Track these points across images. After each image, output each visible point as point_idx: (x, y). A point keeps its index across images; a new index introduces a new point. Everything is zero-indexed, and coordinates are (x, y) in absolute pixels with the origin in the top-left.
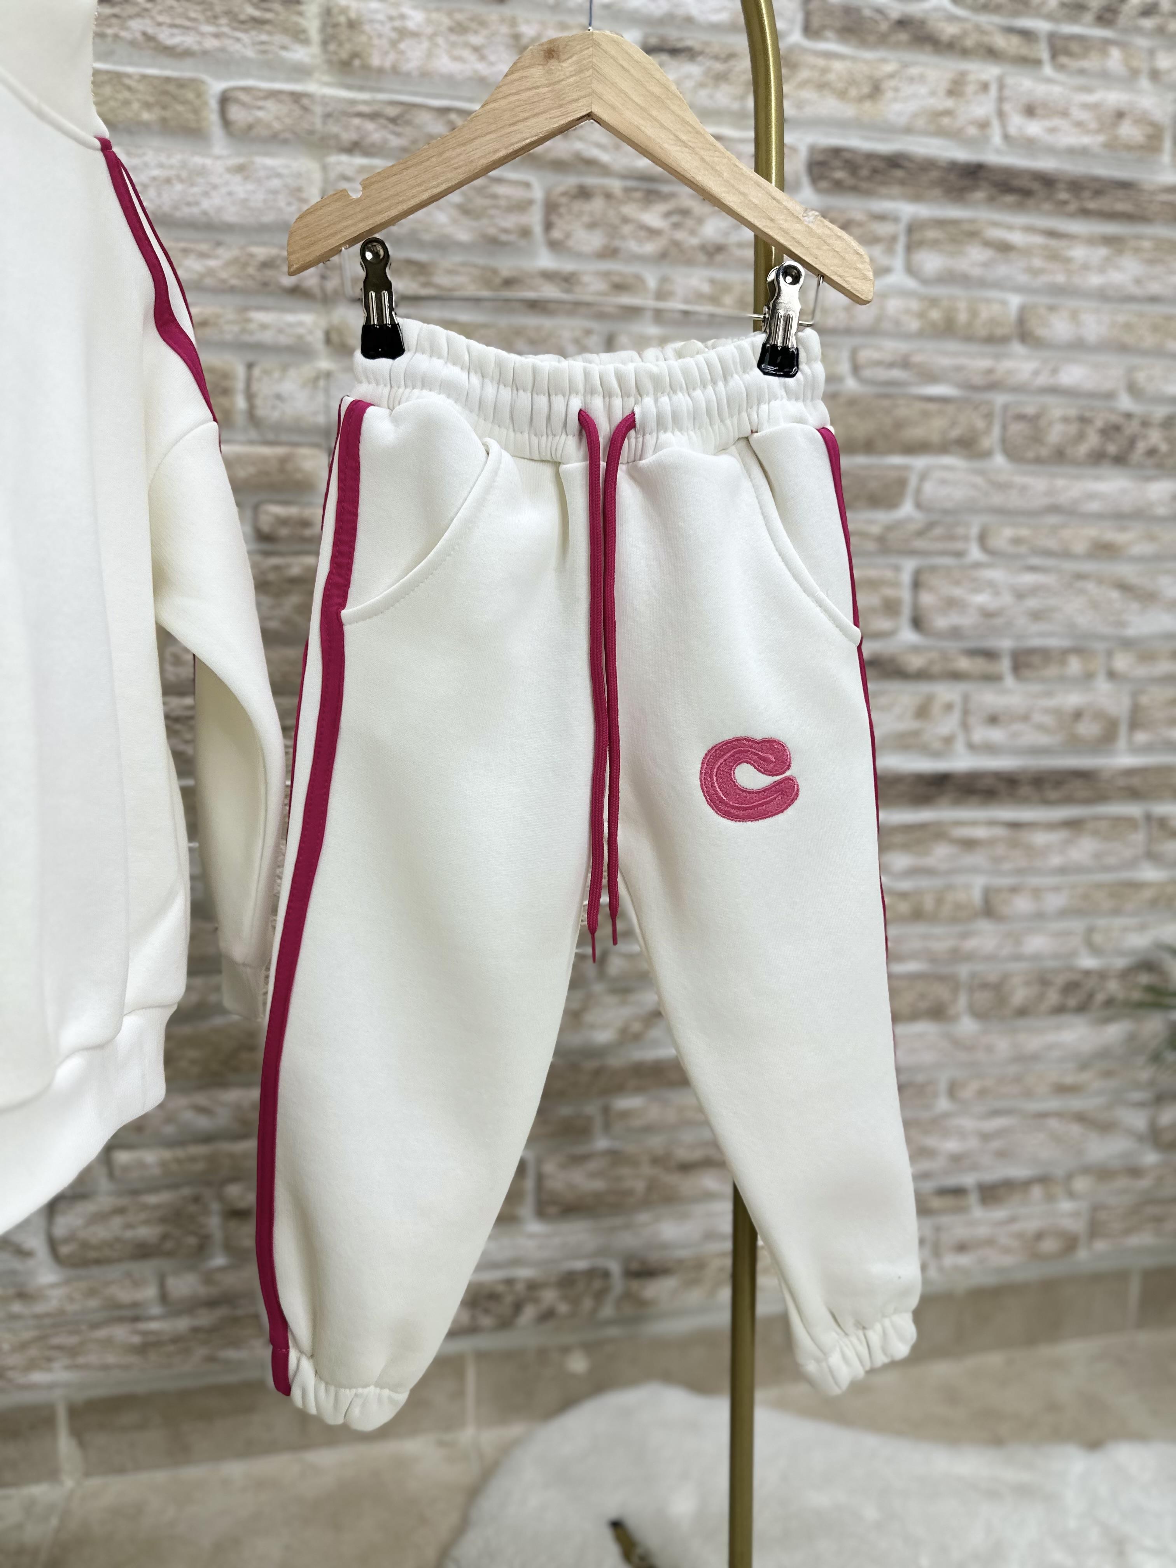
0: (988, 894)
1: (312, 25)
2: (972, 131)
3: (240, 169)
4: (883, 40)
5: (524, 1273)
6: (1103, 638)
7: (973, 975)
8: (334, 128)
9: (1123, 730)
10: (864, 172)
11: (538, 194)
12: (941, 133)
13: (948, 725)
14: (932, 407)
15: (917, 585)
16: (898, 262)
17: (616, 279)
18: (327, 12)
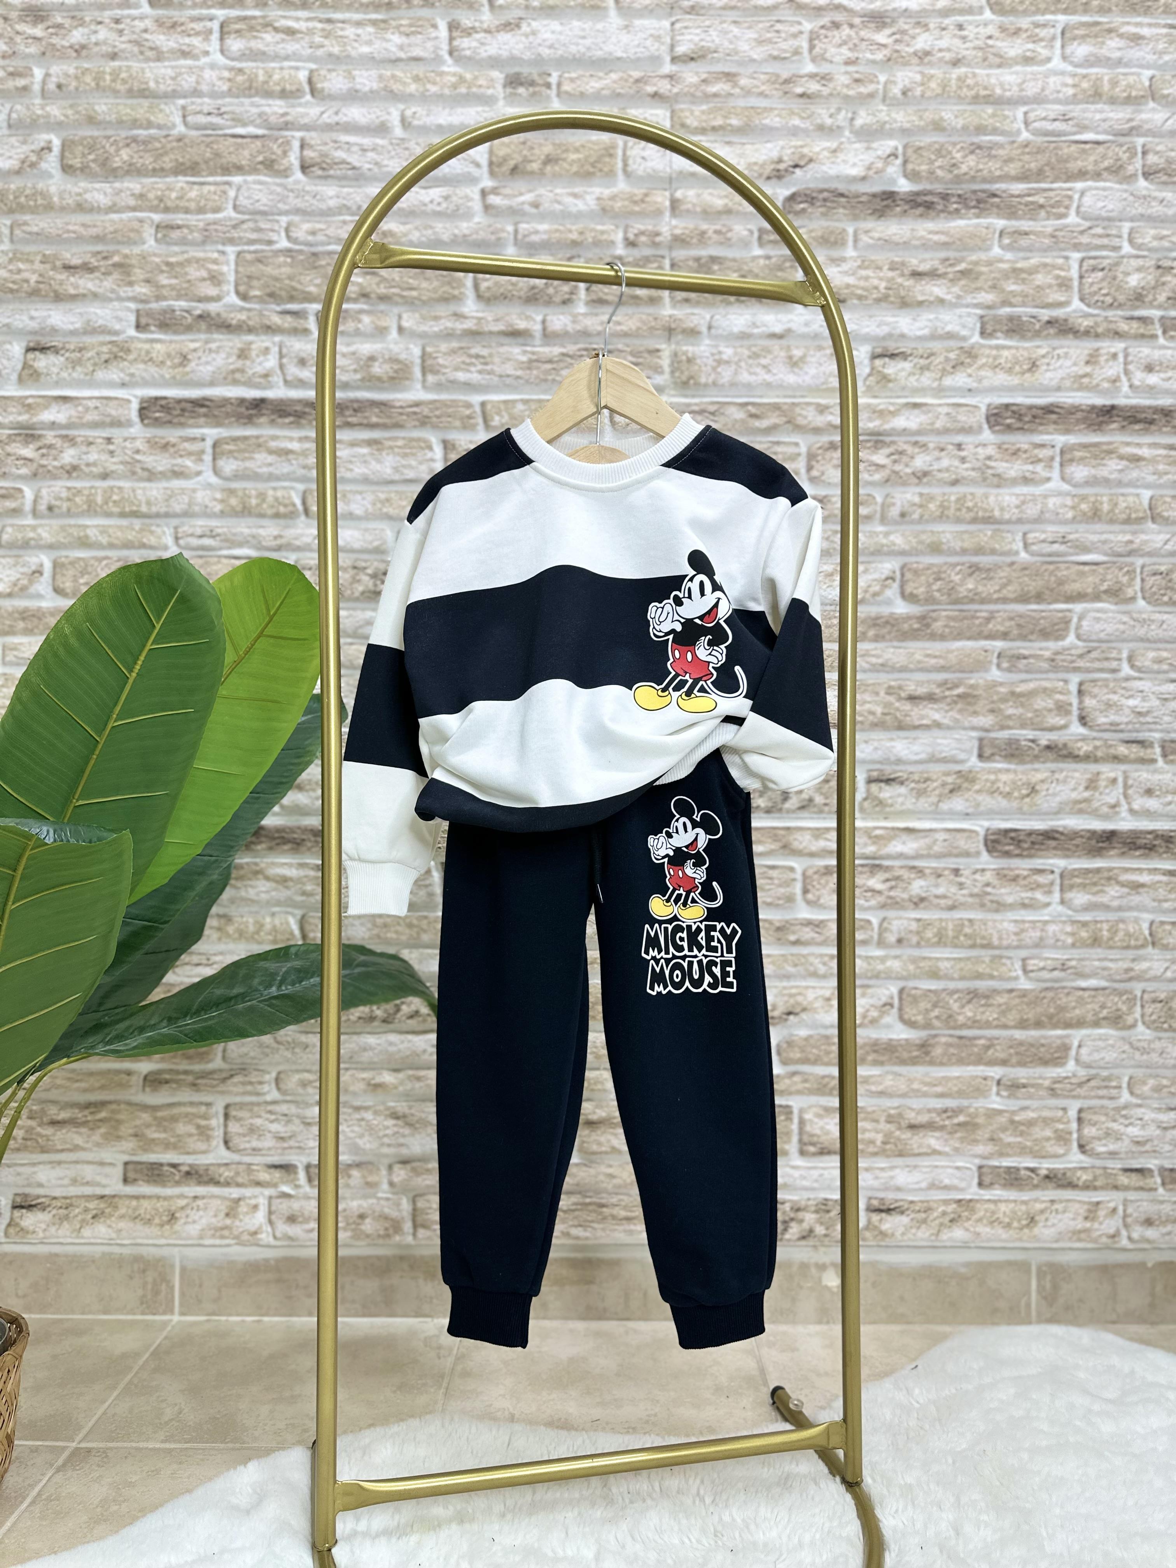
0: (1153, 926)
1: (665, 362)
2: (1106, 385)
4: (1037, 334)
7: (1145, 992)
10: (1027, 419)
11: (803, 449)
12: (1081, 388)
13: (1114, 795)
14: (1087, 568)
15: (1080, 692)
16: (1056, 474)
18: (675, 354)
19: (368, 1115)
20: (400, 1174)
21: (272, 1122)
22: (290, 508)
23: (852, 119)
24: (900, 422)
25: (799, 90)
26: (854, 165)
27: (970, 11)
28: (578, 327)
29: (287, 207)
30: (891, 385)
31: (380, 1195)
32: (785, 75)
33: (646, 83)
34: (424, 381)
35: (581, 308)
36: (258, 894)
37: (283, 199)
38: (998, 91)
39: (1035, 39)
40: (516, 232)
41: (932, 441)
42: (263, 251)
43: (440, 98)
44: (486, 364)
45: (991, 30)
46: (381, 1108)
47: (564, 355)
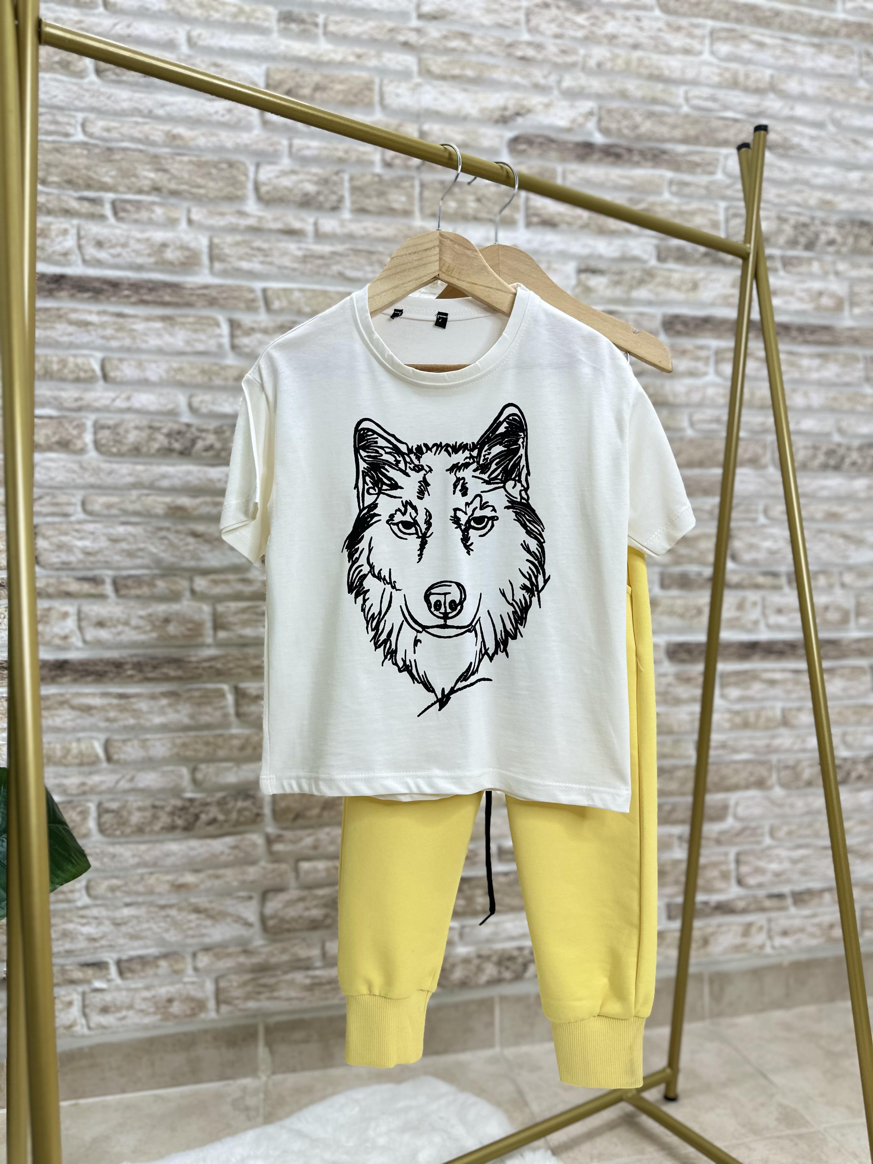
0: (784, 712)
4: (697, 262)
6: (837, 565)
7: (779, 761)
9: (852, 617)
10: (692, 325)
16: (711, 369)
19: (173, 912)
20: (204, 960)
21: (84, 925)
22: (90, 374)
23: (559, 82)
25: (519, 53)
26: (562, 118)
27: (645, 8)
28: (346, 230)
29: (81, 105)
30: (592, 295)
31: (186, 979)
32: (508, 40)
33: (399, 33)
34: (211, 268)
35: (346, 215)
36: (64, 722)
37: (79, 97)
38: (666, 72)
39: (691, 35)
40: (291, 146)
42: (59, 142)
43: (221, 24)
44: (266, 256)
45: (661, 24)
46: (184, 904)
47: (334, 253)
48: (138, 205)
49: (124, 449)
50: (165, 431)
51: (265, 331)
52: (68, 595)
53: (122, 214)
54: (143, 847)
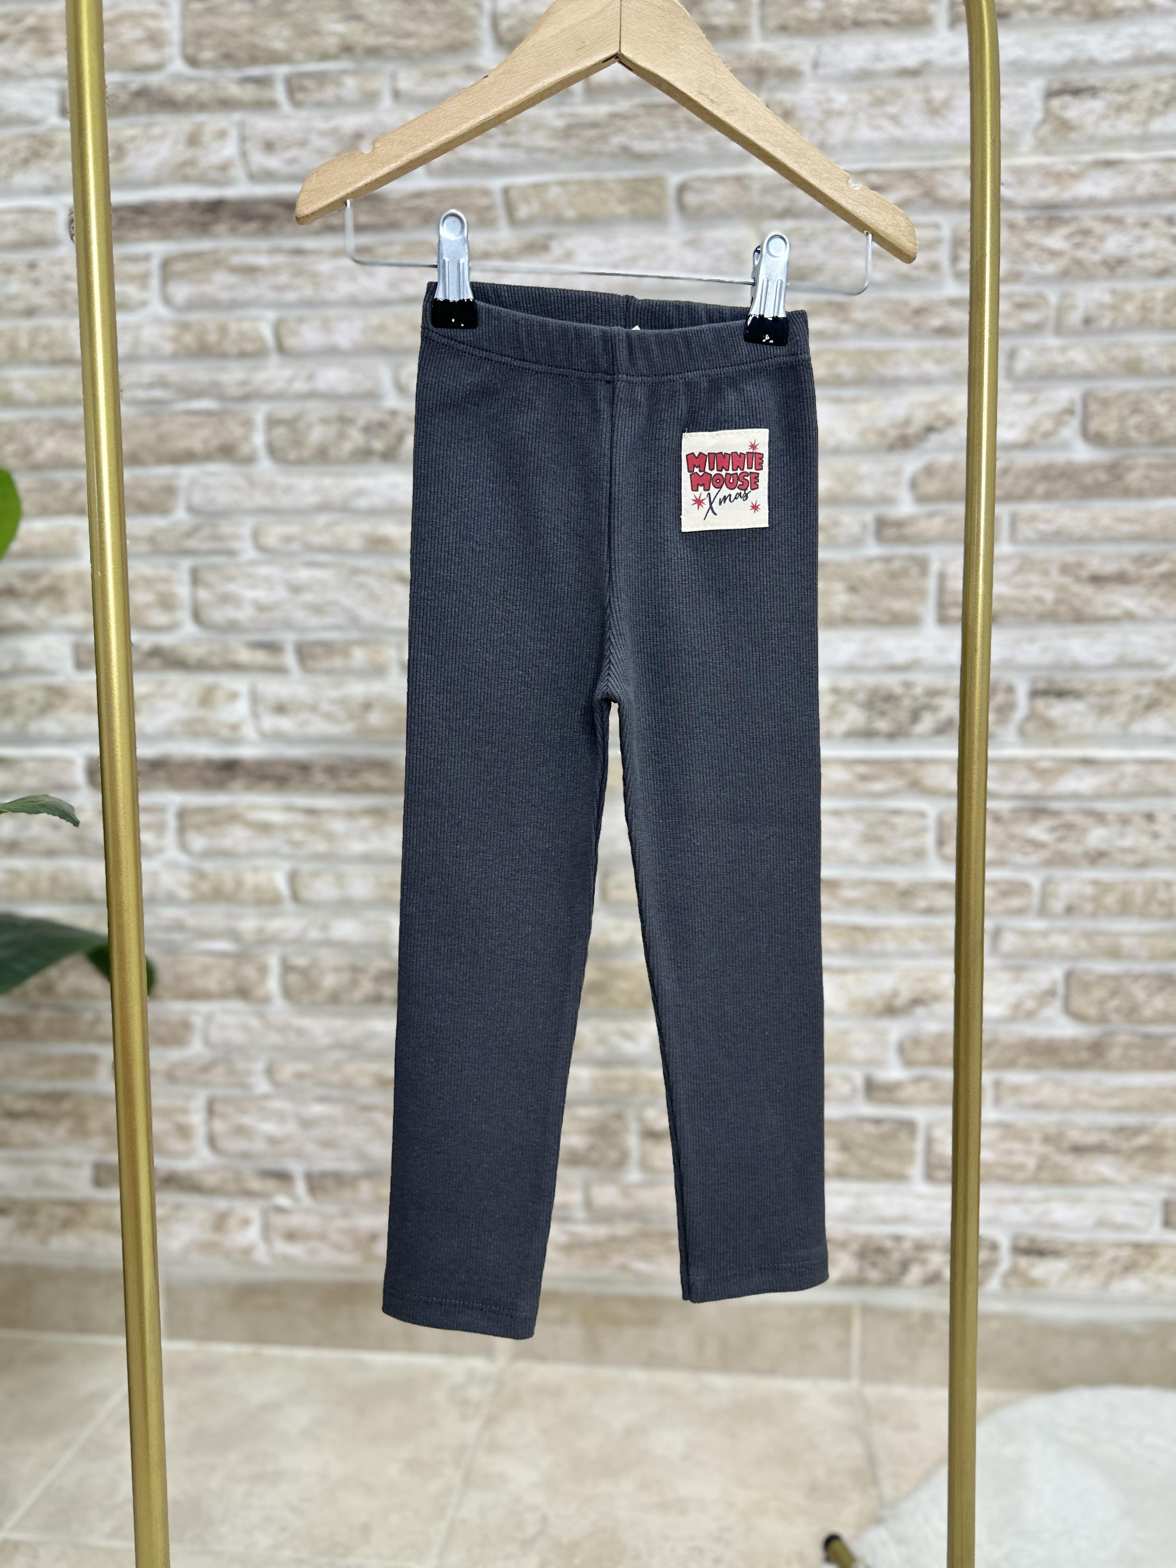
3: (693, 244)
5: (912, 1231)
8: (769, 200)
11: (946, 233)
17: (1019, 299)
21: (263, 1120)
22: (259, 345)
24: (1085, 189)
30: (1073, 135)
36: (234, 843)
41: (1131, 214)
47: (615, 116)
48: (321, 78)
49: (306, 453)
50: (361, 422)
51: (506, 256)
52: (235, 667)
53: (300, 96)
54: (339, 1023)
